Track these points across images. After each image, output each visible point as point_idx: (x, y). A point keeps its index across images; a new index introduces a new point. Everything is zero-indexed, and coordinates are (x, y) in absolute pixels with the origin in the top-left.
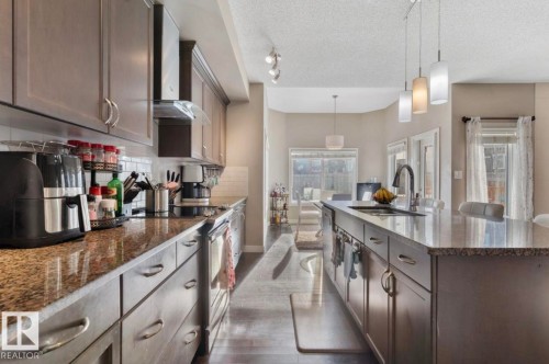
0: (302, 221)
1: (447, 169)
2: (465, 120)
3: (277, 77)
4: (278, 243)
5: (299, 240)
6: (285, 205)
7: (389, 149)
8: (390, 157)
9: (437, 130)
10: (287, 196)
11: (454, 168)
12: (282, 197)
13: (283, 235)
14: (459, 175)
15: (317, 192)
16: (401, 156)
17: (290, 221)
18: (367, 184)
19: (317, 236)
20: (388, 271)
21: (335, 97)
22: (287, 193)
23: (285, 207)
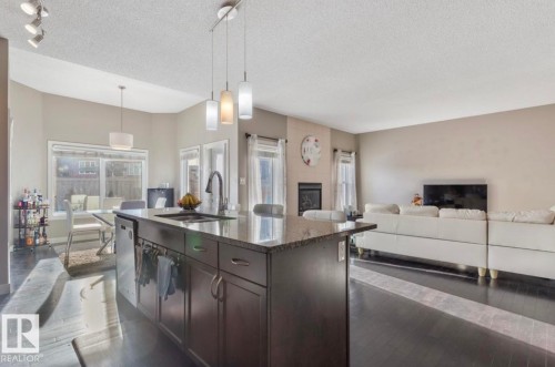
0: (75, 239)
1: (234, 176)
2: (248, 136)
3: (38, 39)
4: (34, 274)
5: (71, 264)
6: (42, 220)
7: (182, 154)
8: (182, 163)
9: (226, 141)
10: (46, 208)
11: (240, 176)
12: (37, 208)
13: (42, 262)
14: (243, 180)
15: (94, 200)
16: (193, 162)
17: (51, 240)
18: (159, 189)
19: (99, 254)
20: (217, 278)
21: (122, 88)
22: (46, 202)
23: (42, 222)
